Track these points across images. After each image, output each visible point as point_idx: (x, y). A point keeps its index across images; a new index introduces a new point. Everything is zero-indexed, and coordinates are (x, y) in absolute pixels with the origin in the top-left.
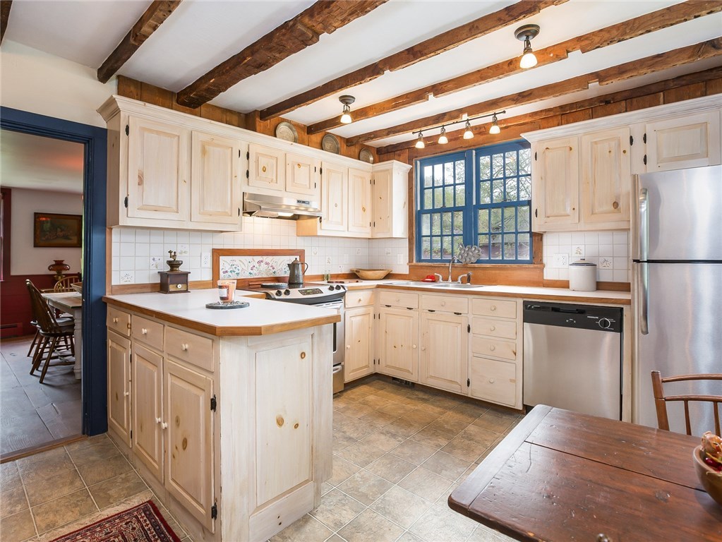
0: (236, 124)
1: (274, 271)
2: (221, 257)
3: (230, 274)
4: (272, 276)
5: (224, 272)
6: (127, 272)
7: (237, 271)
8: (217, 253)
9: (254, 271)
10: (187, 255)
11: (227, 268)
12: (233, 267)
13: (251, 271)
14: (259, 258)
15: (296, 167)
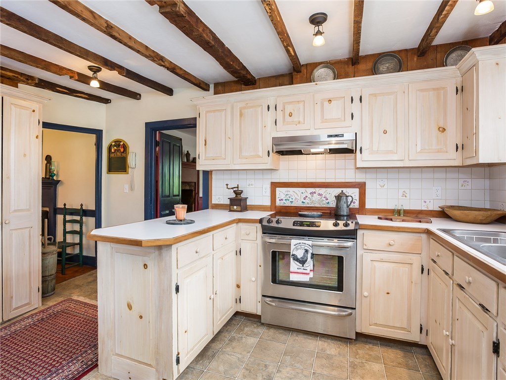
0: (287, 83)
1: (327, 201)
2: (277, 188)
3: (285, 201)
4: (325, 206)
5: (280, 200)
6: (220, 197)
7: (291, 200)
8: (275, 185)
9: (307, 201)
10: (253, 186)
11: (283, 197)
12: (288, 196)
13: (304, 201)
14: (312, 190)
15: (326, 103)
